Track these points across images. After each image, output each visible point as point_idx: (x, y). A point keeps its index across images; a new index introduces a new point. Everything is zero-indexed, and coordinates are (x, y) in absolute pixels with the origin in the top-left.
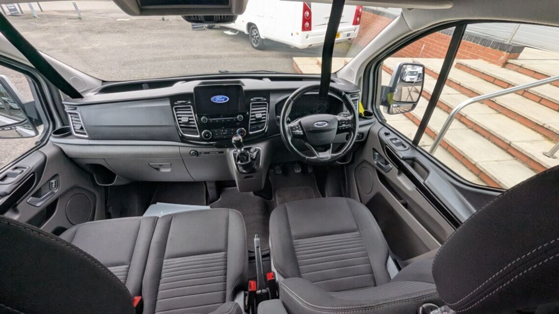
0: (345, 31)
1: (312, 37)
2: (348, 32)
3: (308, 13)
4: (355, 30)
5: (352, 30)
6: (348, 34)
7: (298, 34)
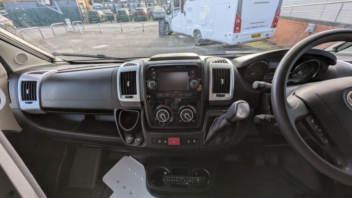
0: (265, 32)
1: (240, 37)
3: (239, 21)
4: (272, 32)
5: (270, 31)
6: (267, 34)
7: (230, 35)
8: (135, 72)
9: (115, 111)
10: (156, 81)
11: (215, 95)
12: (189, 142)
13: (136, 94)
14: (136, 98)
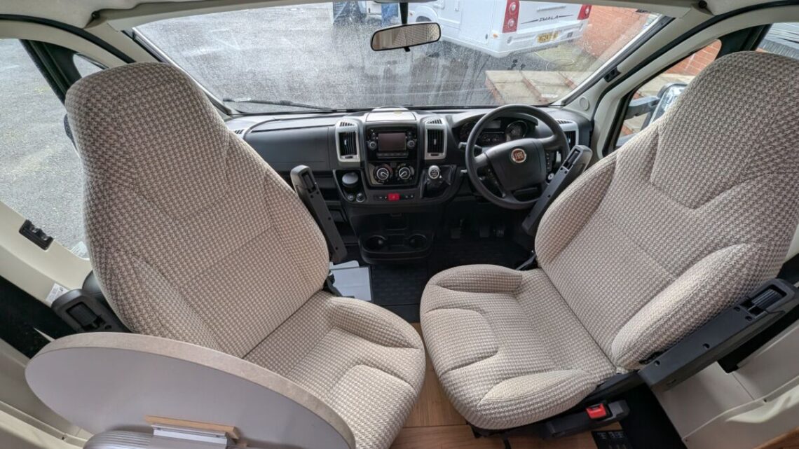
0: (565, 30)
1: (516, 41)
2: (570, 31)
3: (514, 6)
4: (580, 28)
5: (577, 27)
6: (569, 34)
7: (496, 36)
8: (354, 133)
9: (334, 171)
10: (377, 141)
11: (430, 154)
12: (407, 197)
13: (356, 154)
14: (356, 159)
